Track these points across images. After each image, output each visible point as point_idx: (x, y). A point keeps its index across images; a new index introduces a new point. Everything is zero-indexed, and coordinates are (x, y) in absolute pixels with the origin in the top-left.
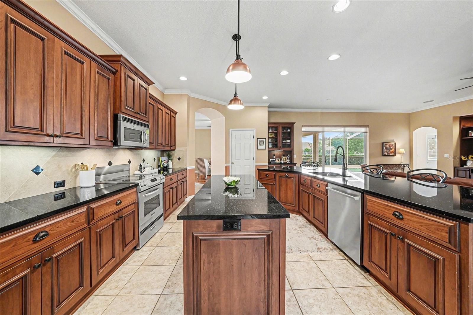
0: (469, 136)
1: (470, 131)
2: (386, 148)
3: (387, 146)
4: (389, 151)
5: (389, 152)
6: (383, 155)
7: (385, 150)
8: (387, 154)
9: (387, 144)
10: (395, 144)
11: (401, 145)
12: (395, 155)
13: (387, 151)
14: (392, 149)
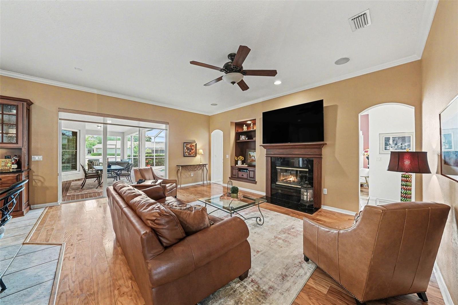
0: (240, 140)
1: (241, 136)
2: (188, 149)
3: (189, 146)
4: (190, 151)
5: (190, 153)
6: (184, 156)
7: (186, 150)
8: (188, 154)
9: (188, 145)
10: (196, 144)
11: (200, 146)
12: (196, 156)
13: (188, 151)
14: (193, 149)
